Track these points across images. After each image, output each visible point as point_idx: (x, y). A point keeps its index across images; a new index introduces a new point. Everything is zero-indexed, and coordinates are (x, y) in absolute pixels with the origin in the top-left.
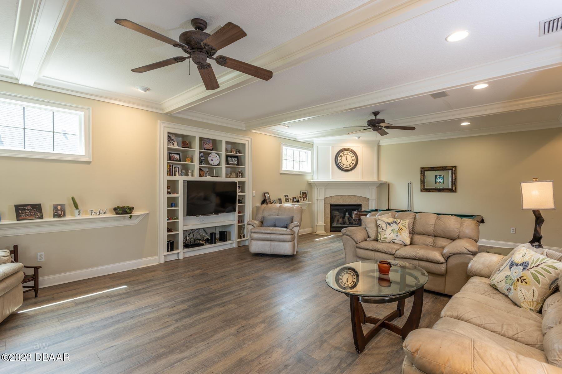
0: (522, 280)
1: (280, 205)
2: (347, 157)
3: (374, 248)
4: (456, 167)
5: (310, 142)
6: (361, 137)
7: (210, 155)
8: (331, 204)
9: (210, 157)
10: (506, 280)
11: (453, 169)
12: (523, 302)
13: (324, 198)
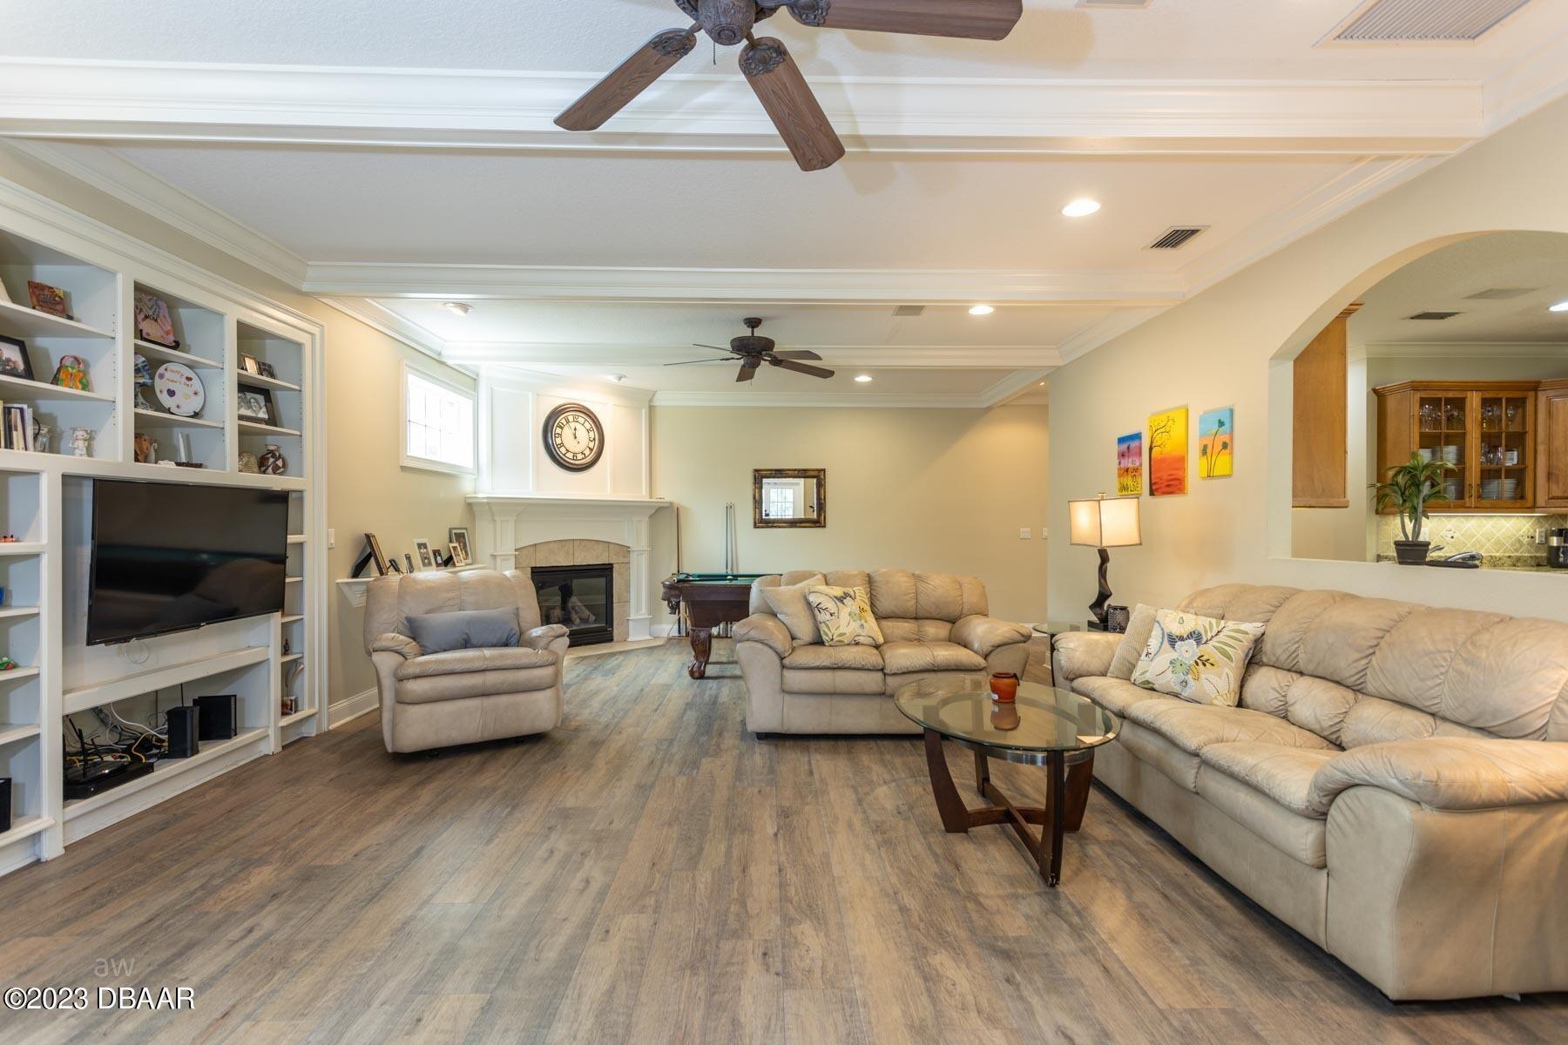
0: (1202, 661)
1: (401, 579)
2: (575, 429)
3: (833, 661)
4: (824, 470)
5: (467, 369)
6: (625, 377)
7: (161, 370)
8: (532, 568)
9: (161, 376)
10: (1174, 667)
11: (818, 476)
12: (1216, 698)
13: (516, 550)
